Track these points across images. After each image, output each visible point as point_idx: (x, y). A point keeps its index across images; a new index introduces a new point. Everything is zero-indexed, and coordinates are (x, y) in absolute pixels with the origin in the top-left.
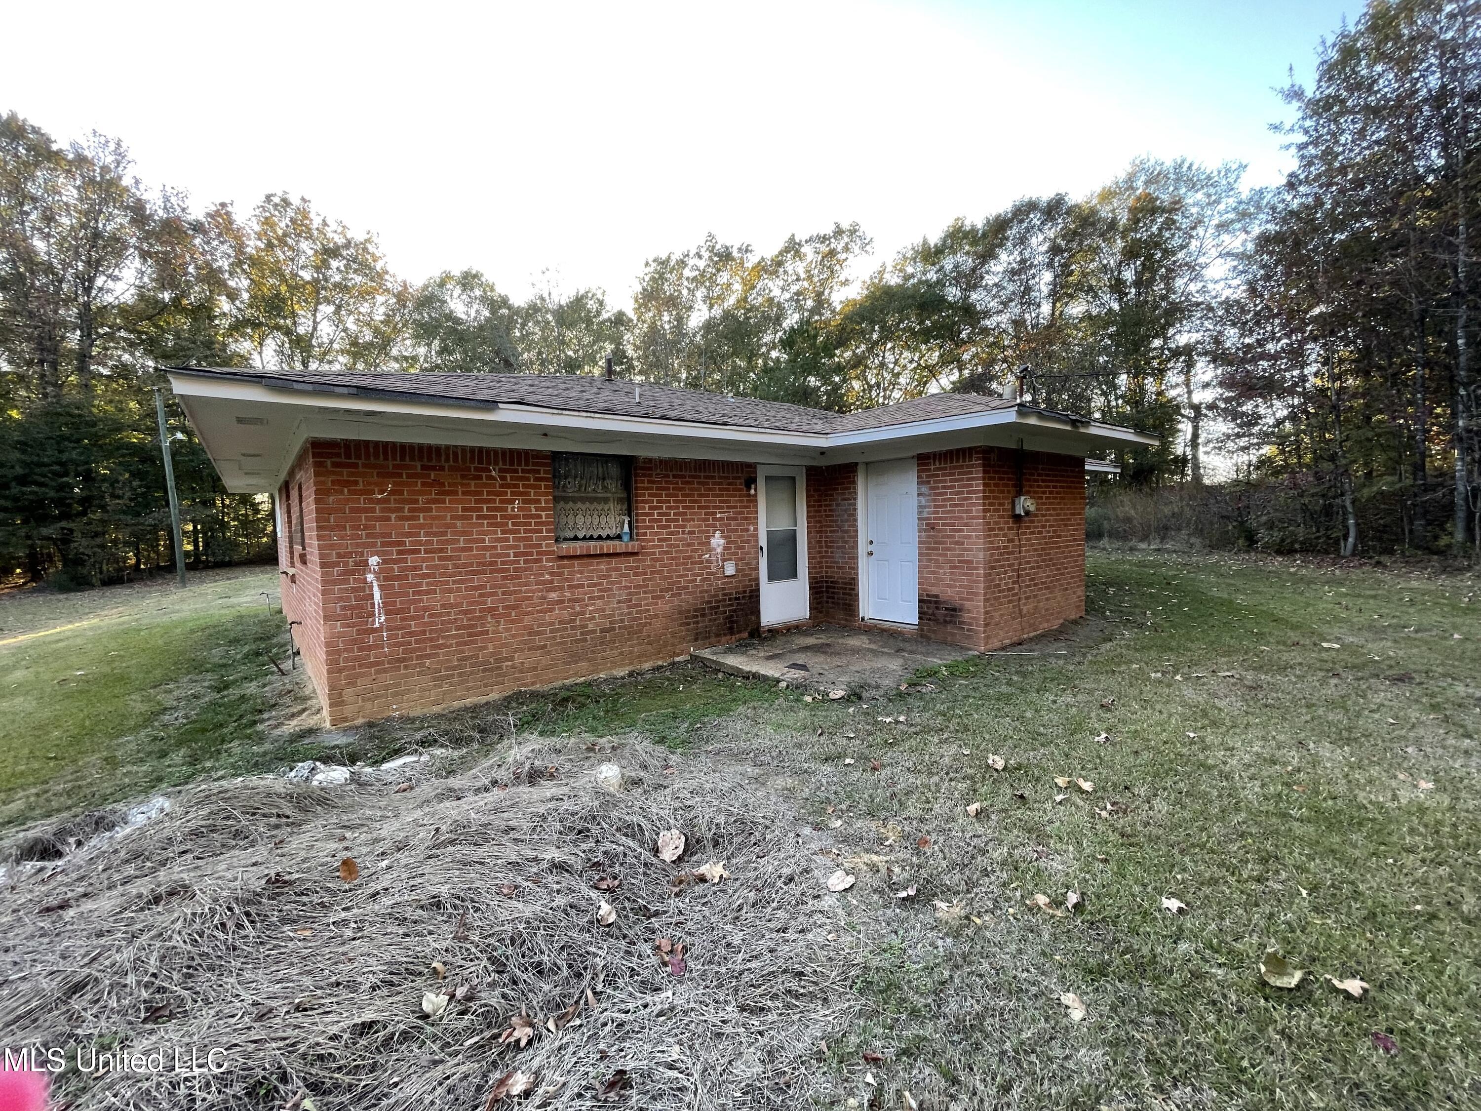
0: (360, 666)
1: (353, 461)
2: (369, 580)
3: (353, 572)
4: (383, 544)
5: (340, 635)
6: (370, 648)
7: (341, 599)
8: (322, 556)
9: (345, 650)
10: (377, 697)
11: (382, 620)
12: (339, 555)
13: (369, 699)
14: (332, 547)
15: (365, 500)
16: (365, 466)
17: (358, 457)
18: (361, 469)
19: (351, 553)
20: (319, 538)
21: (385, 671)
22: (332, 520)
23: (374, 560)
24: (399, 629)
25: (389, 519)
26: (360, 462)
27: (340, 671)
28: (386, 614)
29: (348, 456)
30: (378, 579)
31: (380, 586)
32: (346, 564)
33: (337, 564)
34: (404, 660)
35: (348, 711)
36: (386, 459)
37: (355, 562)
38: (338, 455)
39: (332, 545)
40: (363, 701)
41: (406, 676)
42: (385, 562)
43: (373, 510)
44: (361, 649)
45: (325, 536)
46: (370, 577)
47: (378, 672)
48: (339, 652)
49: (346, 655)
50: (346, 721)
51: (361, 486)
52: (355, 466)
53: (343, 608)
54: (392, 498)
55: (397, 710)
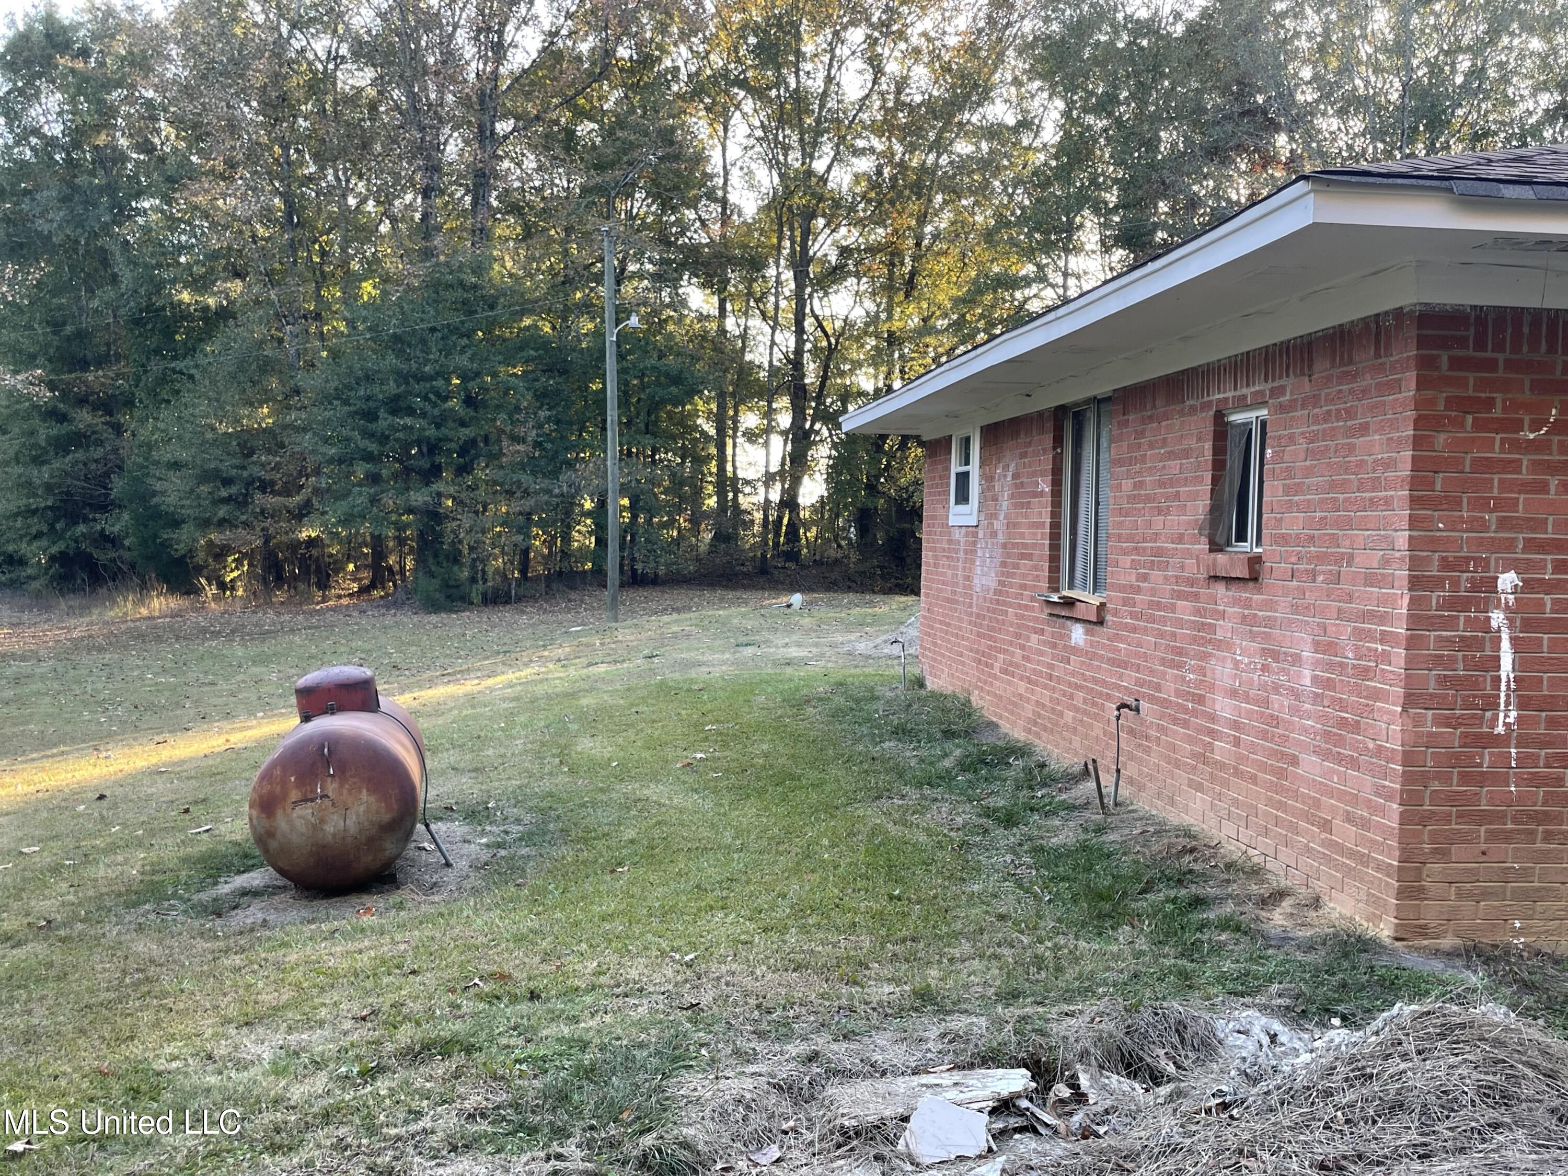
0: (1460, 815)
1: (1489, 354)
2: (1494, 624)
3: (1463, 604)
4: (1531, 545)
5: (1432, 741)
6: (1481, 779)
7: (1438, 661)
8: (1415, 563)
9: (1438, 776)
10: (1486, 895)
11: (1511, 720)
12: (1446, 564)
13: (1470, 896)
14: (1433, 544)
15: (1503, 441)
16: (1510, 365)
17: (1499, 347)
18: (1501, 373)
19: (1467, 559)
20: (1414, 523)
21: (1507, 837)
22: (1438, 487)
23: (1507, 580)
24: (1544, 745)
25: (1543, 488)
26: (1501, 357)
27: (1424, 819)
28: (1520, 707)
29: (1480, 345)
30: (1511, 622)
31: (1514, 640)
32: (1455, 583)
33: (1438, 583)
34: (1544, 818)
35: (1431, 912)
36: (1552, 349)
37: (1472, 580)
38: (1462, 342)
39: (1433, 540)
40: (1460, 896)
41: (1545, 856)
42: (1528, 585)
43: (1515, 466)
44: (1465, 778)
45: (1424, 519)
46: (1497, 618)
47: (1493, 836)
48: (1424, 779)
49: (1436, 786)
50: (1425, 936)
51: (1497, 413)
52: (1491, 365)
53: (1443, 681)
54: (1556, 439)
55: (1518, 933)
